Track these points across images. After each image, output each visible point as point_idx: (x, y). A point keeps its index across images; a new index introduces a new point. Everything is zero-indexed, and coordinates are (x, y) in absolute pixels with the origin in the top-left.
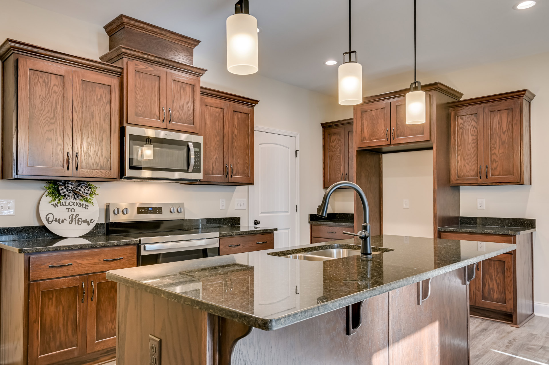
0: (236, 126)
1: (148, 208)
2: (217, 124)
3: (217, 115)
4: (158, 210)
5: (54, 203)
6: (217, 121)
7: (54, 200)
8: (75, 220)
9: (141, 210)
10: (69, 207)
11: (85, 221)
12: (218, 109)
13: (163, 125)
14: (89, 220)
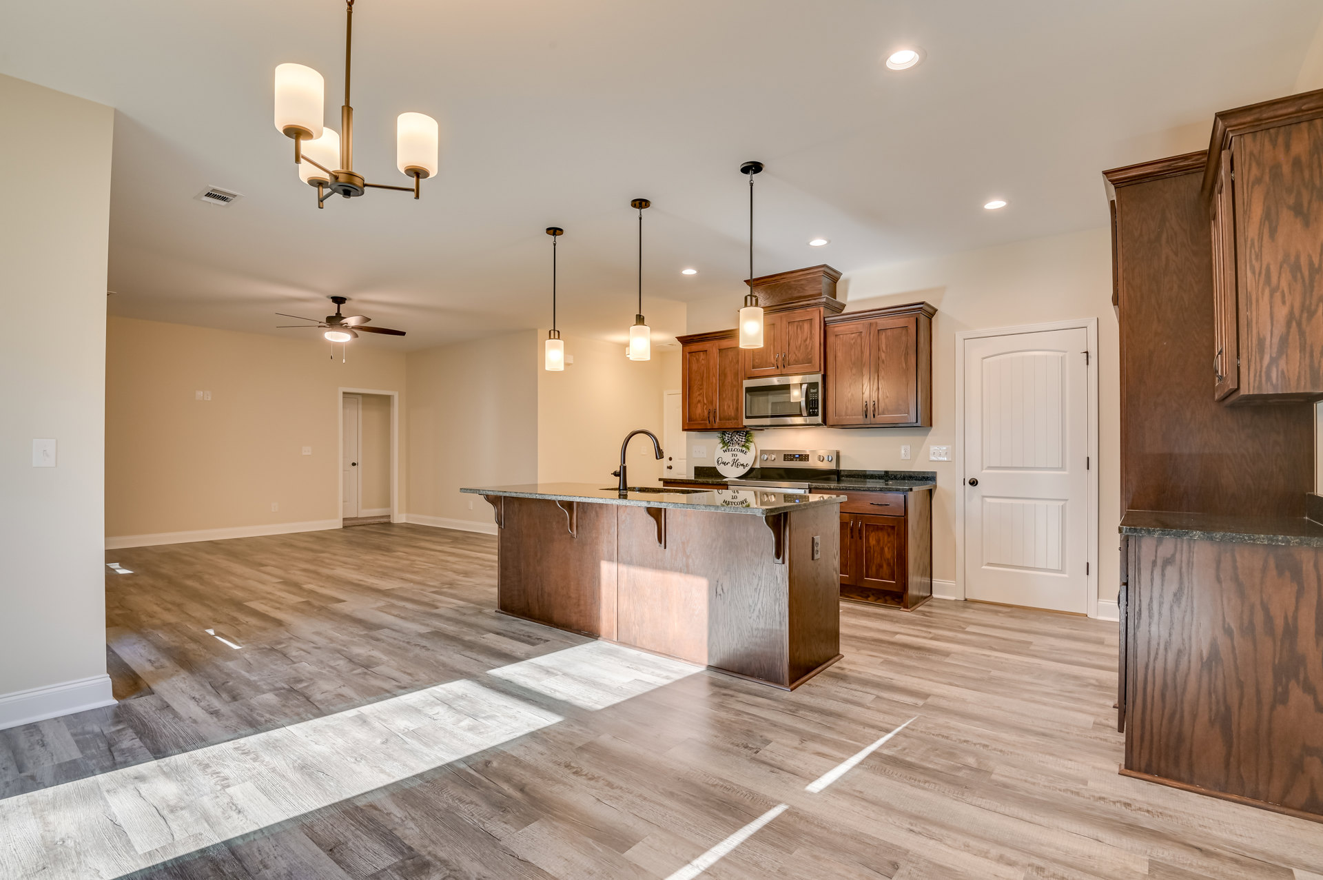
0: (884, 349)
1: (794, 455)
2: (853, 353)
3: (852, 342)
4: (804, 457)
5: (724, 449)
6: (853, 350)
7: (724, 447)
8: (736, 463)
9: (789, 457)
10: (734, 453)
11: (742, 465)
12: (854, 335)
13: (778, 372)
14: (745, 464)
